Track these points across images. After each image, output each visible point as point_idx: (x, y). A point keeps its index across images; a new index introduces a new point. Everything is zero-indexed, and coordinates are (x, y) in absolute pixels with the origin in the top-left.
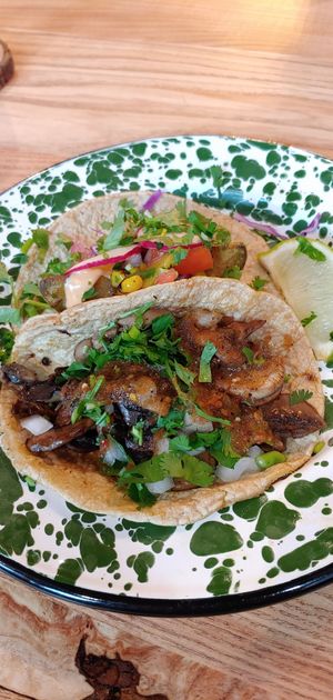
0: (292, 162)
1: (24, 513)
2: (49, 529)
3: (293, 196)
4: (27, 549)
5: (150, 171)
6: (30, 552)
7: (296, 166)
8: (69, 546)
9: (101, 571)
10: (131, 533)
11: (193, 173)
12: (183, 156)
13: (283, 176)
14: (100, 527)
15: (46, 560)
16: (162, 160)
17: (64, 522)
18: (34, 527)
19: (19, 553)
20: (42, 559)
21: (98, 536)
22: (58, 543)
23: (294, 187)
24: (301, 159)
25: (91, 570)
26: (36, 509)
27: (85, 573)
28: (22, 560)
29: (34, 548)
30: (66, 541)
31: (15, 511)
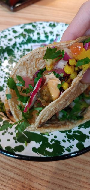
0: (39, 25)
1: (54, 142)
2: (64, 141)
3: (46, 33)
4: (64, 149)
5: (3, 41)
6: (66, 149)
7: (41, 26)
8: (73, 141)
9: (87, 140)
10: (83, 128)
11: (16, 37)
12: (9, 34)
13: (40, 30)
14: (75, 132)
15: (72, 148)
16: (4, 37)
17: (65, 137)
18: (60, 143)
19: (64, 152)
20: (71, 149)
21: (77, 134)
22: (70, 142)
23: (44, 31)
24: (41, 24)
25: (84, 142)
26: (55, 139)
27: (84, 143)
28: (66, 152)
29: (66, 148)
30: (71, 141)
31: (51, 144)
